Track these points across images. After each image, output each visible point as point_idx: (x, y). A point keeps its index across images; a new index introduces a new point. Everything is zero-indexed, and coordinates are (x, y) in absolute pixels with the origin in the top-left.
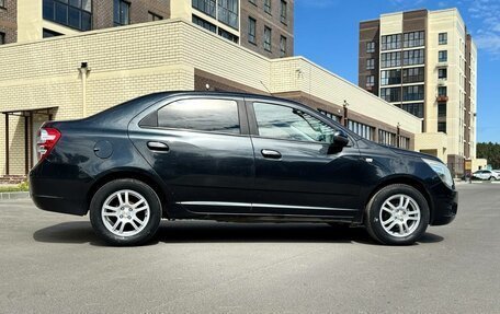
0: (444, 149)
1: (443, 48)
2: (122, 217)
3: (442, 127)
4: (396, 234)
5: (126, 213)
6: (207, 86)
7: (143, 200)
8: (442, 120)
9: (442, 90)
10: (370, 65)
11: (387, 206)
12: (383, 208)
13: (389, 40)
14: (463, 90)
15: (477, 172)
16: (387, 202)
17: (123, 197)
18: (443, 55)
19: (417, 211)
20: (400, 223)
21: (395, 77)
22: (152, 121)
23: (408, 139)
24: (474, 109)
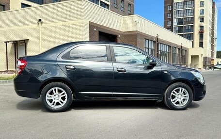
0: (202, 55)
1: (202, 8)
2: (55, 99)
3: (201, 45)
4: (178, 105)
5: (57, 97)
6: (95, 29)
7: (64, 92)
8: (201, 41)
9: (202, 27)
10: (169, 16)
11: (174, 93)
12: (172, 93)
13: (178, 5)
14: (211, 28)
15: (217, 65)
16: (174, 91)
17: (55, 90)
18: (202, 12)
19: (187, 95)
20: (180, 100)
21: (180, 22)
22: (67, 56)
23: (186, 51)
24: (216, 36)
